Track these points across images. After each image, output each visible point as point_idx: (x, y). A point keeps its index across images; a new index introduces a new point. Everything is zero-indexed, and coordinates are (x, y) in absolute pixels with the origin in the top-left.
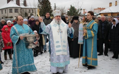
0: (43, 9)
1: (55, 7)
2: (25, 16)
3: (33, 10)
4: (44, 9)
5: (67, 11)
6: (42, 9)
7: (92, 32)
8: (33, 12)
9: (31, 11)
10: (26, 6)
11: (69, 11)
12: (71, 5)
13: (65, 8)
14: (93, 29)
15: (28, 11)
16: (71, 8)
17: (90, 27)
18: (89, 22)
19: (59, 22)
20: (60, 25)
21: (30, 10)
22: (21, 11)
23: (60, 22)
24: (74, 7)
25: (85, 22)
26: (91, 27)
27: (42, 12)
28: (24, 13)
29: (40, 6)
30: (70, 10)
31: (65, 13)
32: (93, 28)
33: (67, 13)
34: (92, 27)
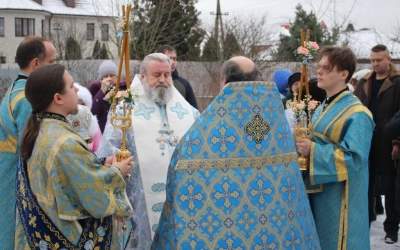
0: (158, 21)
1: (219, 14)
2: (67, 58)
3: (105, 28)
4: (162, 25)
5: (276, 38)
6: (152, 22)
7: (339, 155)
8: (106, 38)
9: (98, 34)
10: (73, 7)
11: (287, 33)
12: (299, 8)
13: (269, 22)
14: (343, 144)
15: (81, 29)
16: (297, 22)
17: (329, 131)
18: (328, 102)
19: (161, 95)
20: (168, 108)
21: (91, 27)
22: (46, 31)
23: (167, 95)
24: (311, 15)
25: (309, 96)
26: (336, 135)
27: (151, 40)
28: (64, 42)
29: (142, 10)
30: (292, 30)
31: (266, 47)
32: (346, 139)
33: (275, 48)
34: (339, 133)
